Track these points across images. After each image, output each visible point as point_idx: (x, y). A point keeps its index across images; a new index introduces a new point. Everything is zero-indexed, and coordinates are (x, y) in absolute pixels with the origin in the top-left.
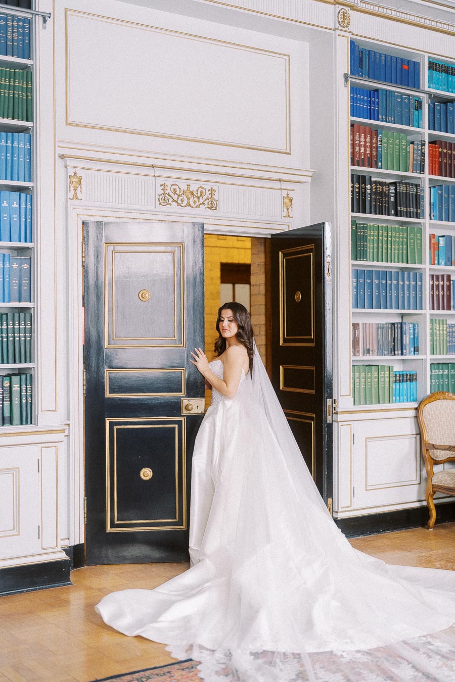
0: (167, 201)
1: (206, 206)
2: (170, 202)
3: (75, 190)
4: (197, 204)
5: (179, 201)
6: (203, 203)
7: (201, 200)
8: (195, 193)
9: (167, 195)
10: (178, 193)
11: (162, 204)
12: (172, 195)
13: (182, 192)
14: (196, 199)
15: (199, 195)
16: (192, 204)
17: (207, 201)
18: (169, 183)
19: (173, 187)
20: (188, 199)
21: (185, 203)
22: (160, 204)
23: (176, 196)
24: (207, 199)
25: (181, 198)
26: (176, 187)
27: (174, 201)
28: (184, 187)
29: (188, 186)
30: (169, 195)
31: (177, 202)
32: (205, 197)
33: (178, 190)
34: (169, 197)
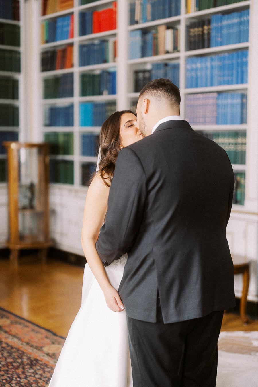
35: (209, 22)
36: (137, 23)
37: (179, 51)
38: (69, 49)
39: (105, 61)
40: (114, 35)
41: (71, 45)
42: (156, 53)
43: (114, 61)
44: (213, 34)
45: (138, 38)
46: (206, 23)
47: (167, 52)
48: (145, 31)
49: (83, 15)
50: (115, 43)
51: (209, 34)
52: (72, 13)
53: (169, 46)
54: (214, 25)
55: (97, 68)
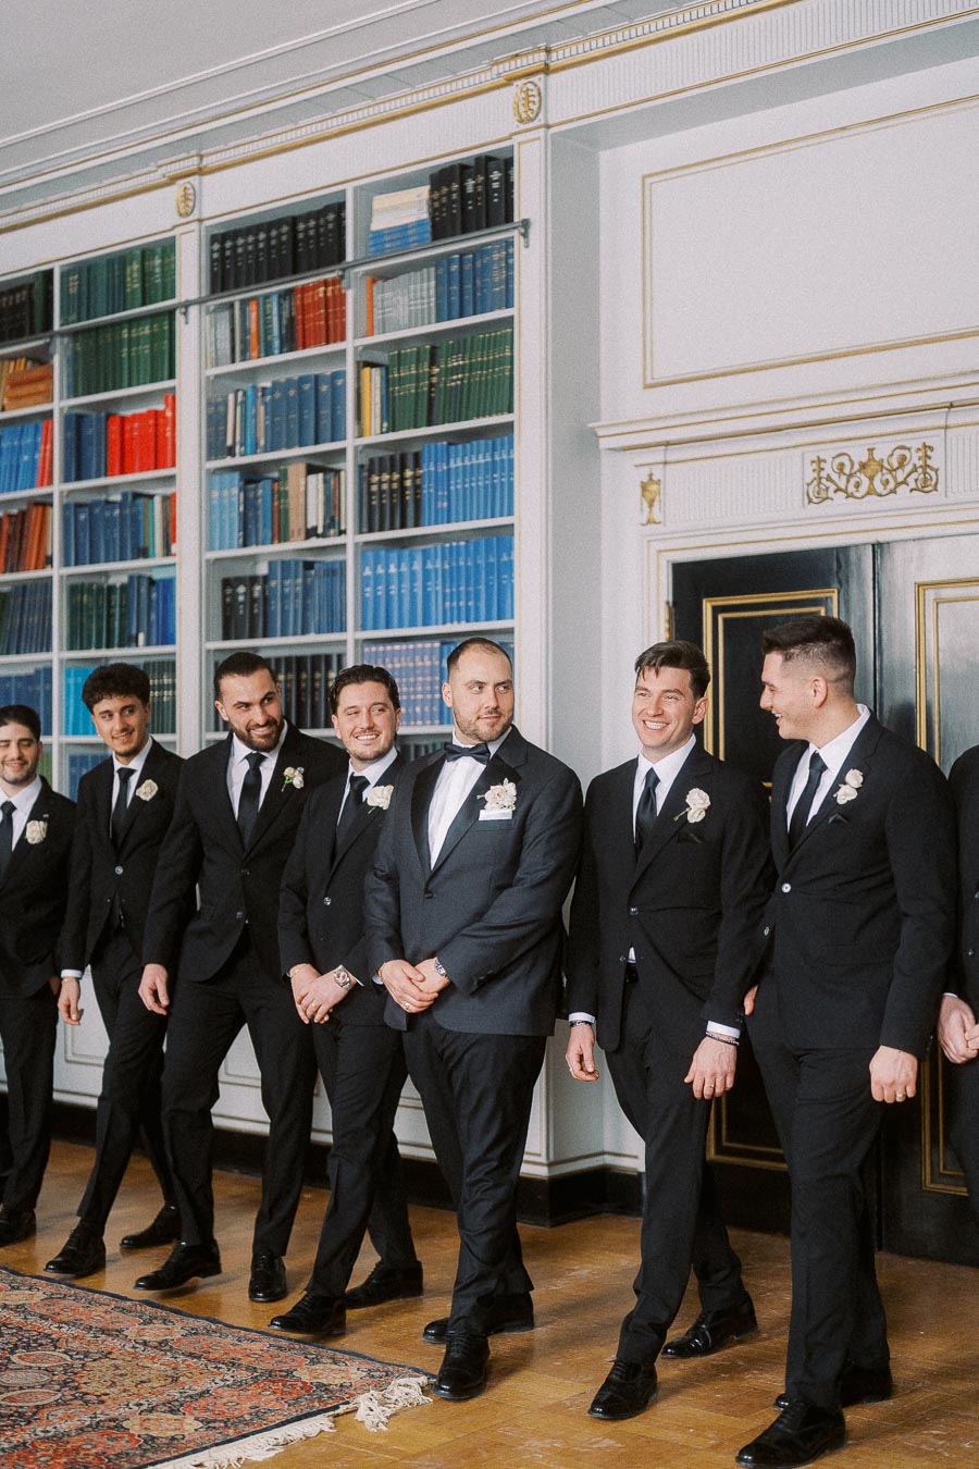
0: (823, 495)
1: (912, 485)
2: (831, 494)
3: (651, 505)
4: (892, 485)
5: (851, 489)
6: (904, 482)
7: (900, 476)
8: (886, 464)
9: (824, 481)
10: (847, 471)
11: (815, 500)
12: (835, 477)
13: (856, 467)
14: (889, 477)
15: (895, 465)
16: (878, 487)
17: (915, 475)
18: (827, 453)
19: (837, 461)
20: (871, 479)
21: (864, 489)
22: (810, 501)
23: (844, 478)
24: (915, 469)
25: (853, 481)
26: (845, 460)
27: (838, 490)
28: (860, 455)
29: (871, 450)
30: (829, 478)
31: (845, 491)
32: (908, 468)
33: (847, 463)
34: (828, 484)
35: (417, 460)
36: (231, 452)
37: (342, 532)
38: (35, 514)
39: (143, 553)
40: (171, 479)
41: (44, 504)
42: (281, 535)
43: (167, 552)
44: (427, 490)
45: (233, 490)
46: (410, 461)
47: (311, 533)
48: (251, 476)
49: (76, 422)
50: (169, 501)
51: (417, 488)
52: (49, 415)
53: (316, 518)
54: (428, 468)
55: (119, 571)
